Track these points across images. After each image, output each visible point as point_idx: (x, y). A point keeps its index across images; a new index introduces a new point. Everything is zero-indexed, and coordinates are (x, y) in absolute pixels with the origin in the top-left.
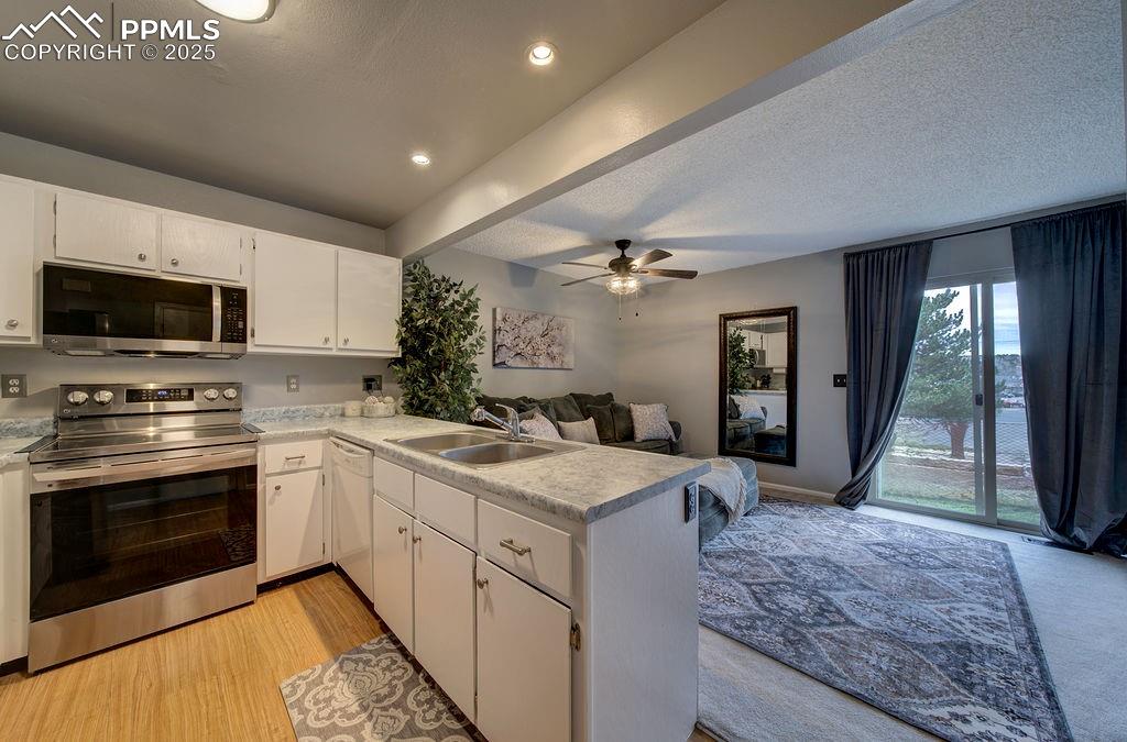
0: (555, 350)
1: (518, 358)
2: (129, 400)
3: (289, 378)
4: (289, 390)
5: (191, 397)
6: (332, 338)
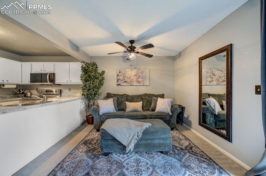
0: (140, 80)
1: (125, 83)
2: (46, 92)
3: (69, 89)
4: (69, 91)
5: (53, 92)
6: (68, 81)
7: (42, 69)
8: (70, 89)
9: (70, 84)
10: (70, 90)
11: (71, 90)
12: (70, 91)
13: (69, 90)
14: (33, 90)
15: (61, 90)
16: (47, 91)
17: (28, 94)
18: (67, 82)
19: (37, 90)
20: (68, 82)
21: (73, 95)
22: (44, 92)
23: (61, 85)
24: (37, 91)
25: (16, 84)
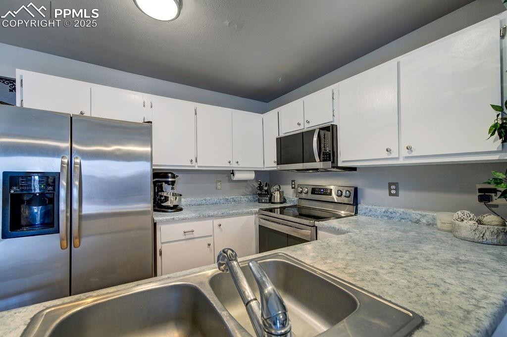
2: (312, 193)
3: (390, 184)
4: (391, 194)
5: (330, 194)
6: (394, 148)
7: (301, 122)
8: (393, 187)
9: (401, 161)
10: (393, 192)
11: (401, 193)
12: (396, 195)
13: (390, 189)
14: (286, 184)
15: (356, 189)
16: (314, 191)
17: (274, 197)
18: (385, 155)
19: (293, 186)
20: (394, 154)
21: (415, 214)
22: (307, 193)
23: (354, 169)
24: (293, 188)
25: (255, 171)
